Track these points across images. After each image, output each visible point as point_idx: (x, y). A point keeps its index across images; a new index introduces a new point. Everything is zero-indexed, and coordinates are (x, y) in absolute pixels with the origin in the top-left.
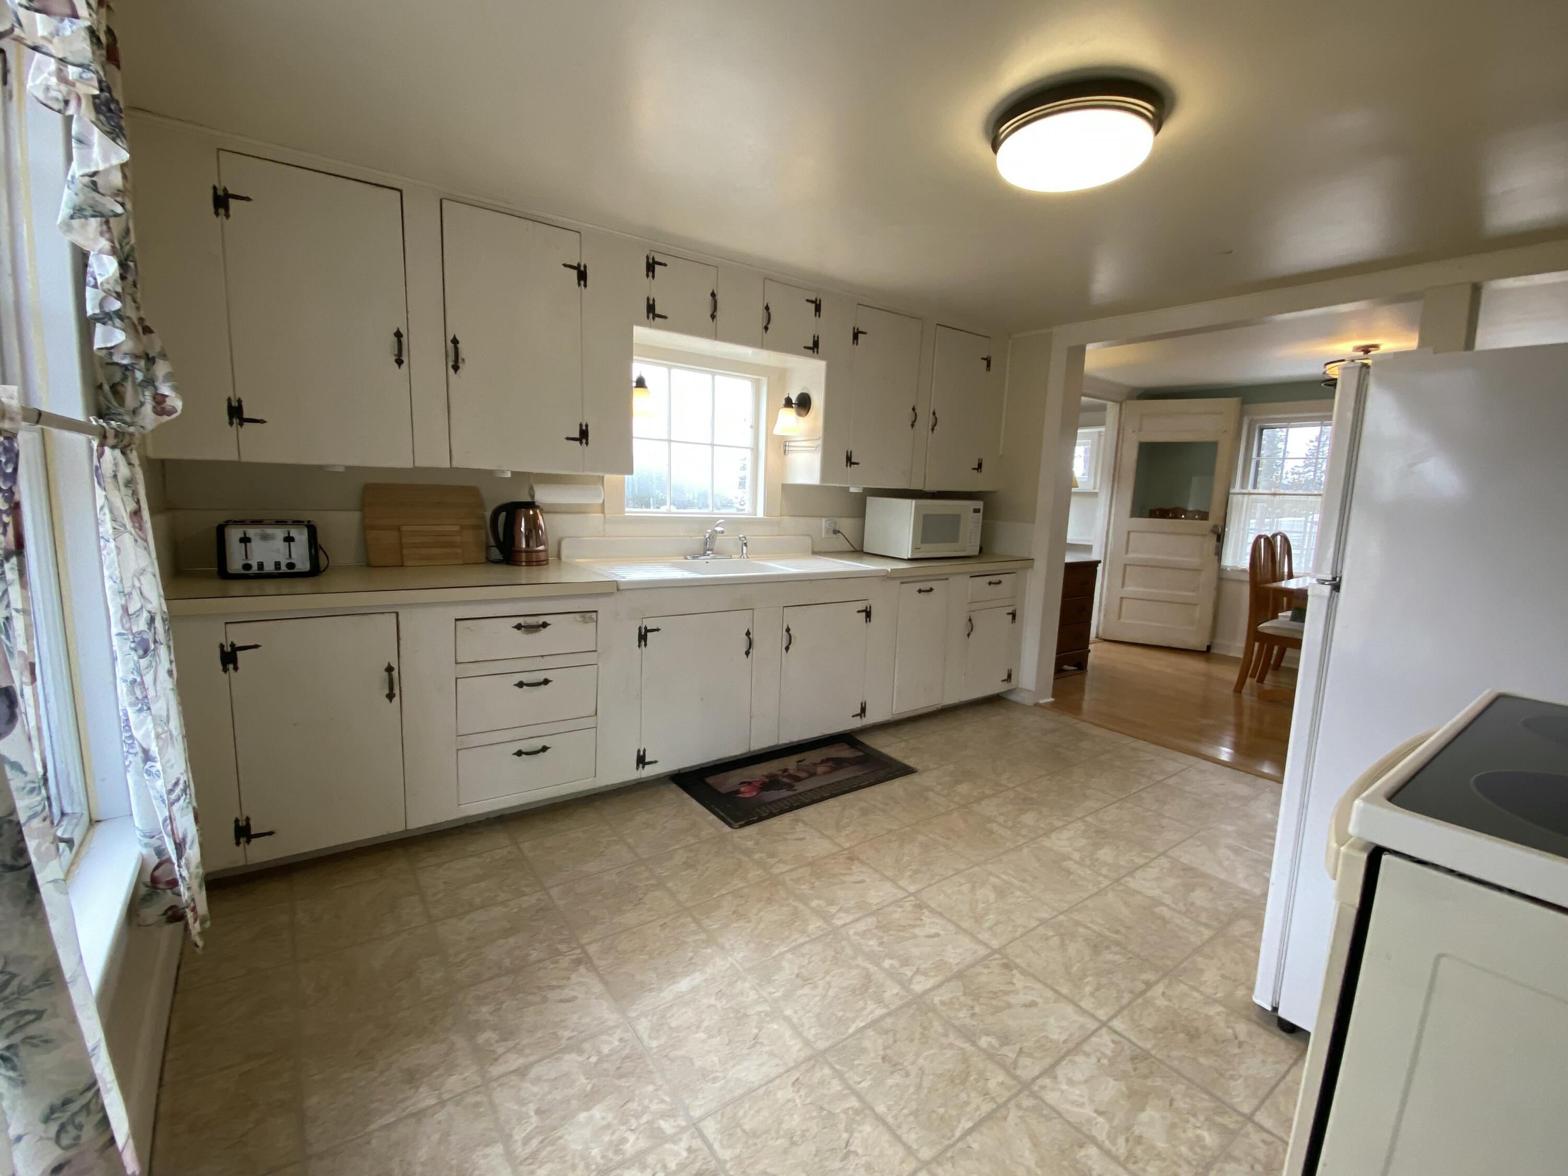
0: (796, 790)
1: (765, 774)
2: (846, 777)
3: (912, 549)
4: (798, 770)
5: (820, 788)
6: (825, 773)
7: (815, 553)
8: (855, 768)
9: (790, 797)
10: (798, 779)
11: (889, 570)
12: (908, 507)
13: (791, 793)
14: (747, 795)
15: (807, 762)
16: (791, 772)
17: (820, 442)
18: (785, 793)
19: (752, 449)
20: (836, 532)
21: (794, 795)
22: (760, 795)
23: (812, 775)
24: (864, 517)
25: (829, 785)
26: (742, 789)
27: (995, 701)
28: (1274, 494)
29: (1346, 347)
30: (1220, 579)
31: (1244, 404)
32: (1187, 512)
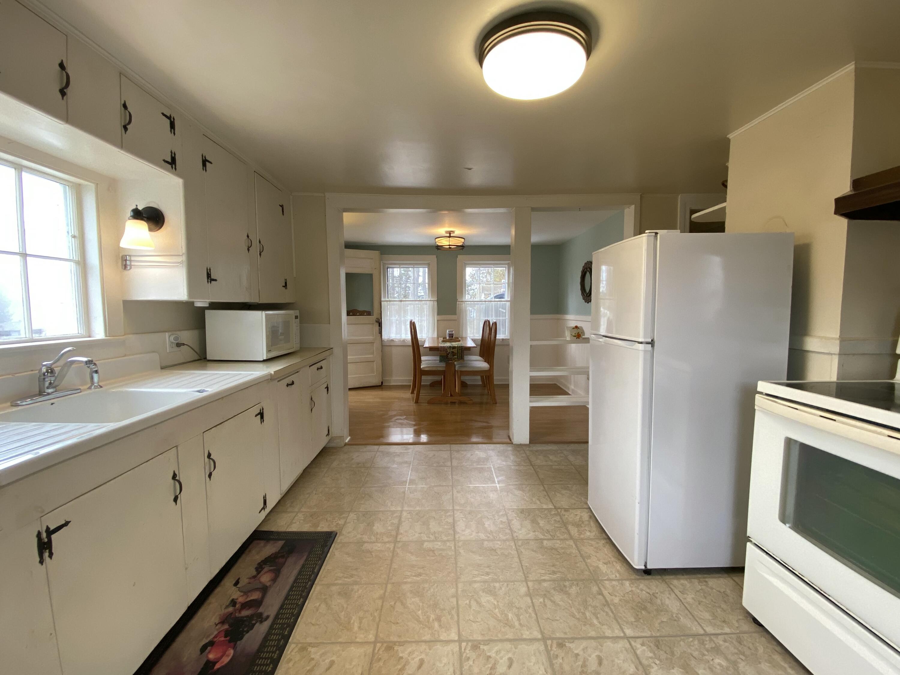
0: (268, 617)
1: (217, 621)
2: (295, 572)
3: (267, 352)
4: (246, 593)
5: (286, 598)
6: (274, 580)
7: (162, 368)
8: (291, 560)
9: (271, 627)
10: (257, 603)
11: (273, 373)
12: (260, 316)
13: (266, 625)
14: (226, 660)
15: (244, 581)
16: (241, 600)
17: (184, 258)
18: (262, 628)
19: (77, 263)
20: (179, 345)
21: (273, 624)
22: (239, 649)
23: (264, 590)
24: (204, 328)
25: (291, 589)
26: (211, 656)
27: (325, 452)
28: (401, 301)
29: (442, 231)
30: (382, 346)
31: (381, 254)
32: (359, 311)
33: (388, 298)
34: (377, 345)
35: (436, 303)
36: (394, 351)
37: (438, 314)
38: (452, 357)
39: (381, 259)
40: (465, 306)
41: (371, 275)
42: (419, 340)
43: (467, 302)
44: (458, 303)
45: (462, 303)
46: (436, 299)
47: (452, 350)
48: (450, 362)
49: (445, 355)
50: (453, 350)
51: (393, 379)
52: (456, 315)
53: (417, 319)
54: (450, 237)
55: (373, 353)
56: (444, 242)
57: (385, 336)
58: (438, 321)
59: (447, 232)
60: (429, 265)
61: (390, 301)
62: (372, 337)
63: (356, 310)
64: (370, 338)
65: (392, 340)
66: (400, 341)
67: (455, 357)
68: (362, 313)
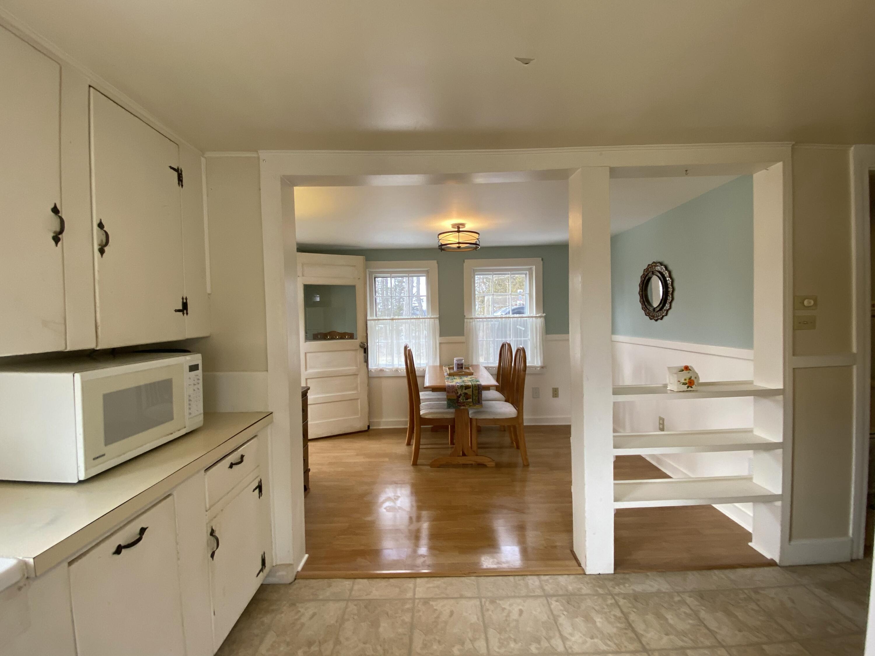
29: (447, 224)
30: (369, 378)
31: (366, 261)
32: (339, 334)
33: (376, 316)
34: (362, 378)
35: (437, 321)
36: (385, 383)
37: (441, 335)
38: (464, 401)
39: (366, 267)
40: (475, 324)
41: (353, 287)
42: (416, 370)
43: (478, 320)
44: (466, 320)
45: (471, 321)
46: (438, 316)
47: (464, 391)
48: (462, 407)
49: (455, 398)
50: (466, 391)
51: (384, 420)
52: (464, 336)
53: (414, 341)
54: (459, 231)
55: (356, 388)
56: (452, 239)
57: (372, 366)
58: (440, 343)
59: (454, 226)
60: (427, 274)
61: (379, 320)
62: (355, 368)
63: (335, 332)
64: (353, 368)
65: (382, 370)
66: (391, 370)
67: (469, 400)
68: (343, 336)
